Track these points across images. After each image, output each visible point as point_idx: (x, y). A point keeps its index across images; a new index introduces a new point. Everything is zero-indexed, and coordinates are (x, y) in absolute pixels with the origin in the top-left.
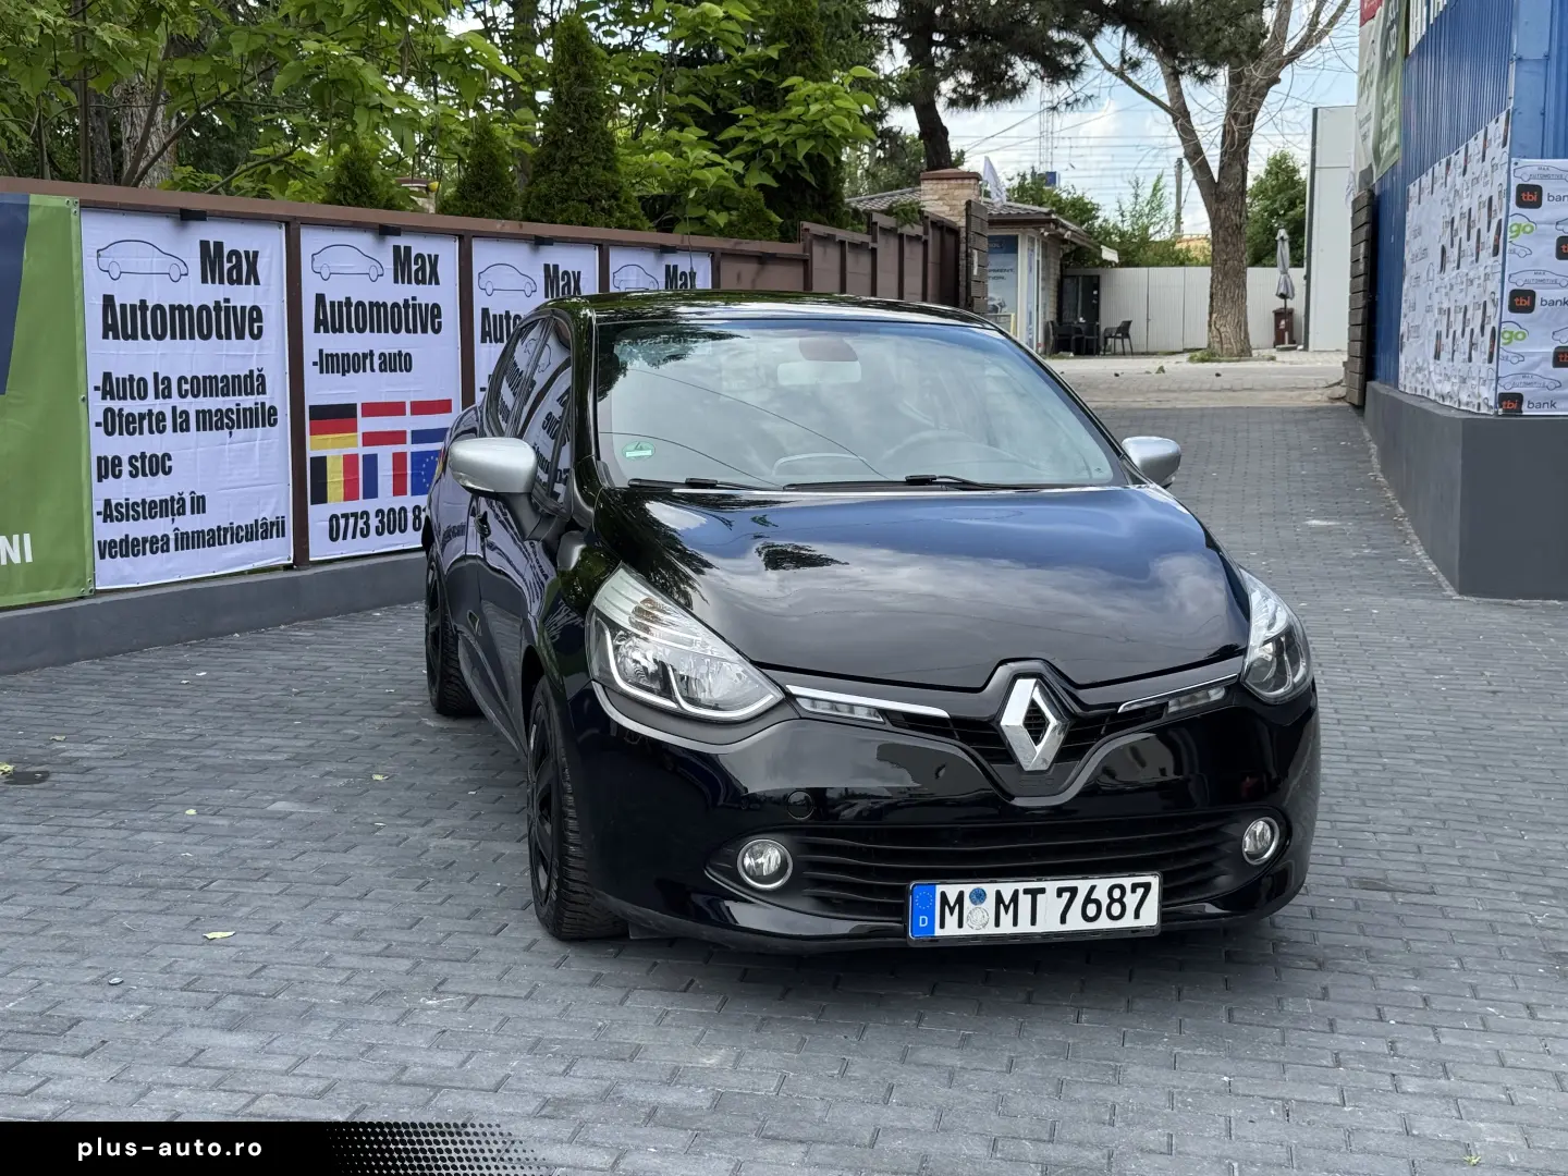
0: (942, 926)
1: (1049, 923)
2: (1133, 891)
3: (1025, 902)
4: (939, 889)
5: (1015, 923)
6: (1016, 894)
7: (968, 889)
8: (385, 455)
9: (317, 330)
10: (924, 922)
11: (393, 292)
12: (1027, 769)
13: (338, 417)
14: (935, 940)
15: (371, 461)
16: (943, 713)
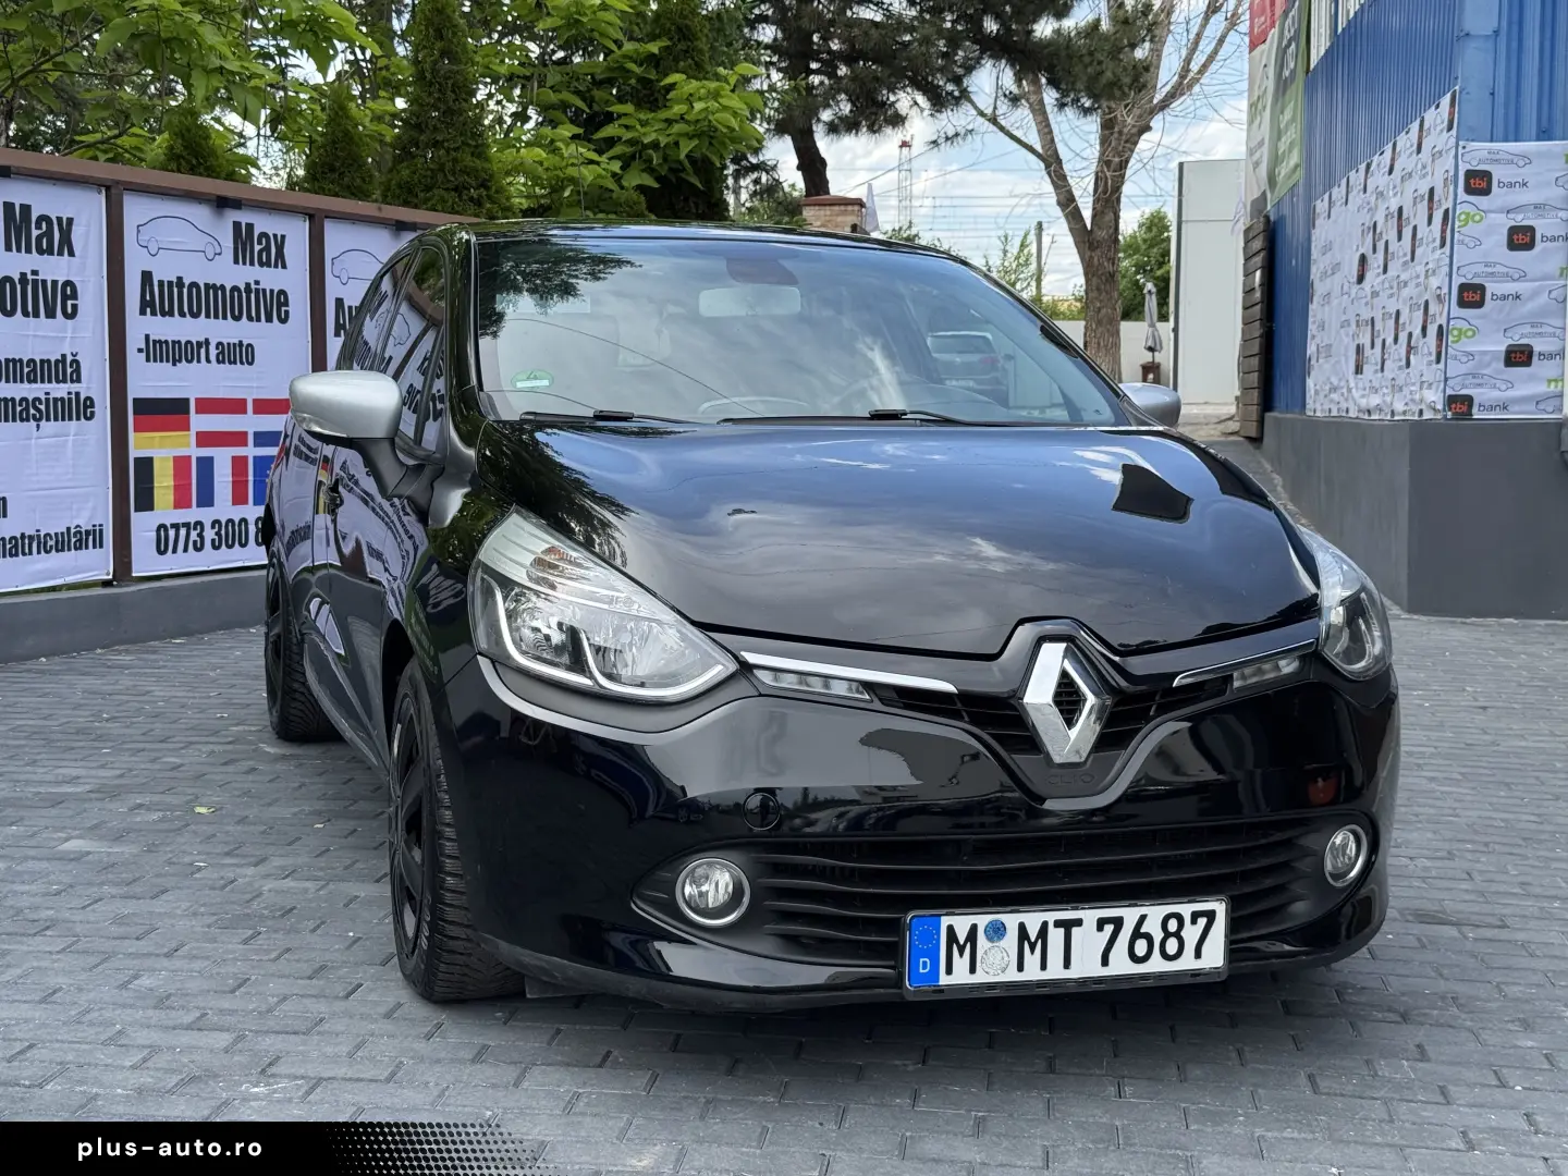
0: (949, 971)
1: (1087, 966)
2: (1194, 922)
3: (1056, 937)
4: (945, 921)
5: (1044, 966)
6: (1045, 925)
7: (983, 921)
8: (223, 457)
9: (143, 312)
10: (925, 967)
11: (233, 275)
12: (1057, 759)
13: (167, 412)
14: (941, 990)
15: (206, 465)
16: (948, 687)
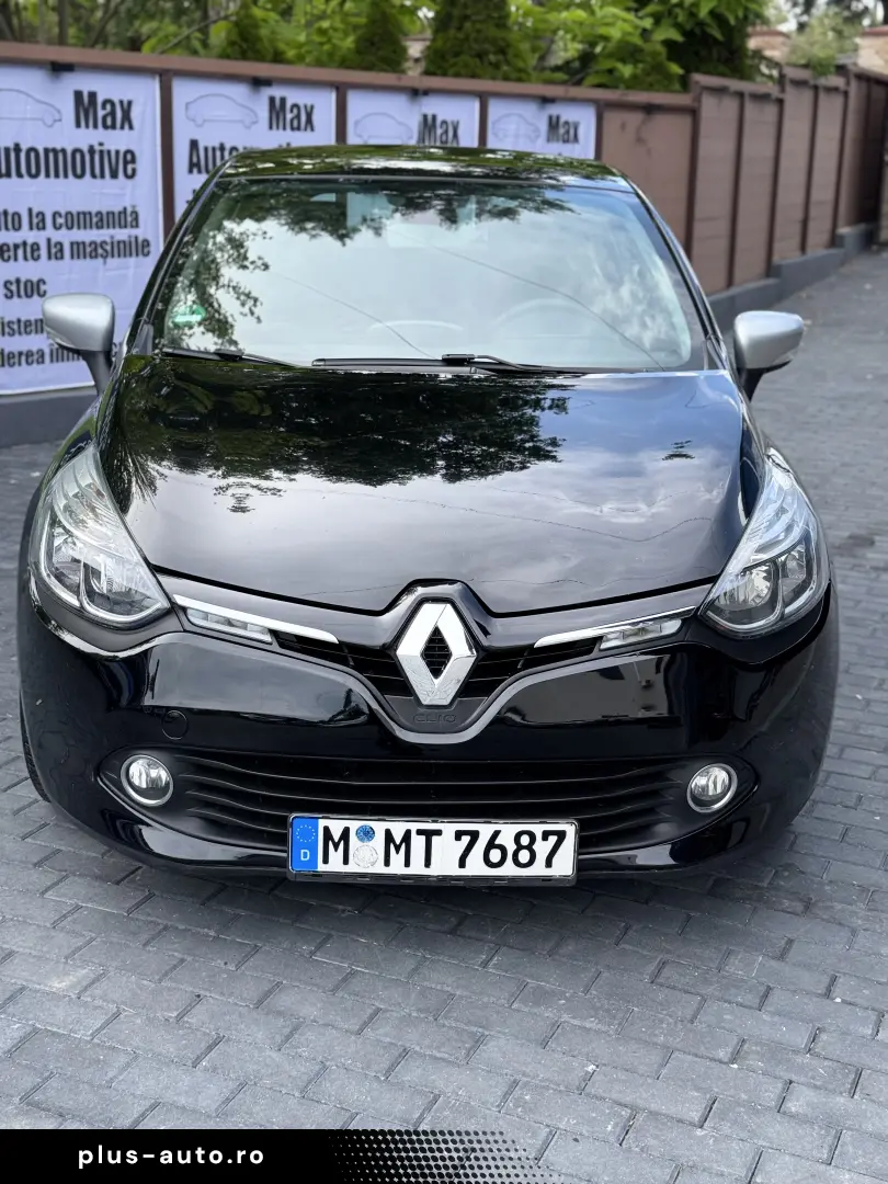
0: (326, 861)
1: (445, 866)
2: (545, 838)
3: (418, 843)
4: (322, 823)
5: (407, 864)
6: (408, 833)
7: (354, 825)
9: (191, 171)
10: (305, 857)
12: (425, 703)
14: (319, 875)
16: (330, 638)
